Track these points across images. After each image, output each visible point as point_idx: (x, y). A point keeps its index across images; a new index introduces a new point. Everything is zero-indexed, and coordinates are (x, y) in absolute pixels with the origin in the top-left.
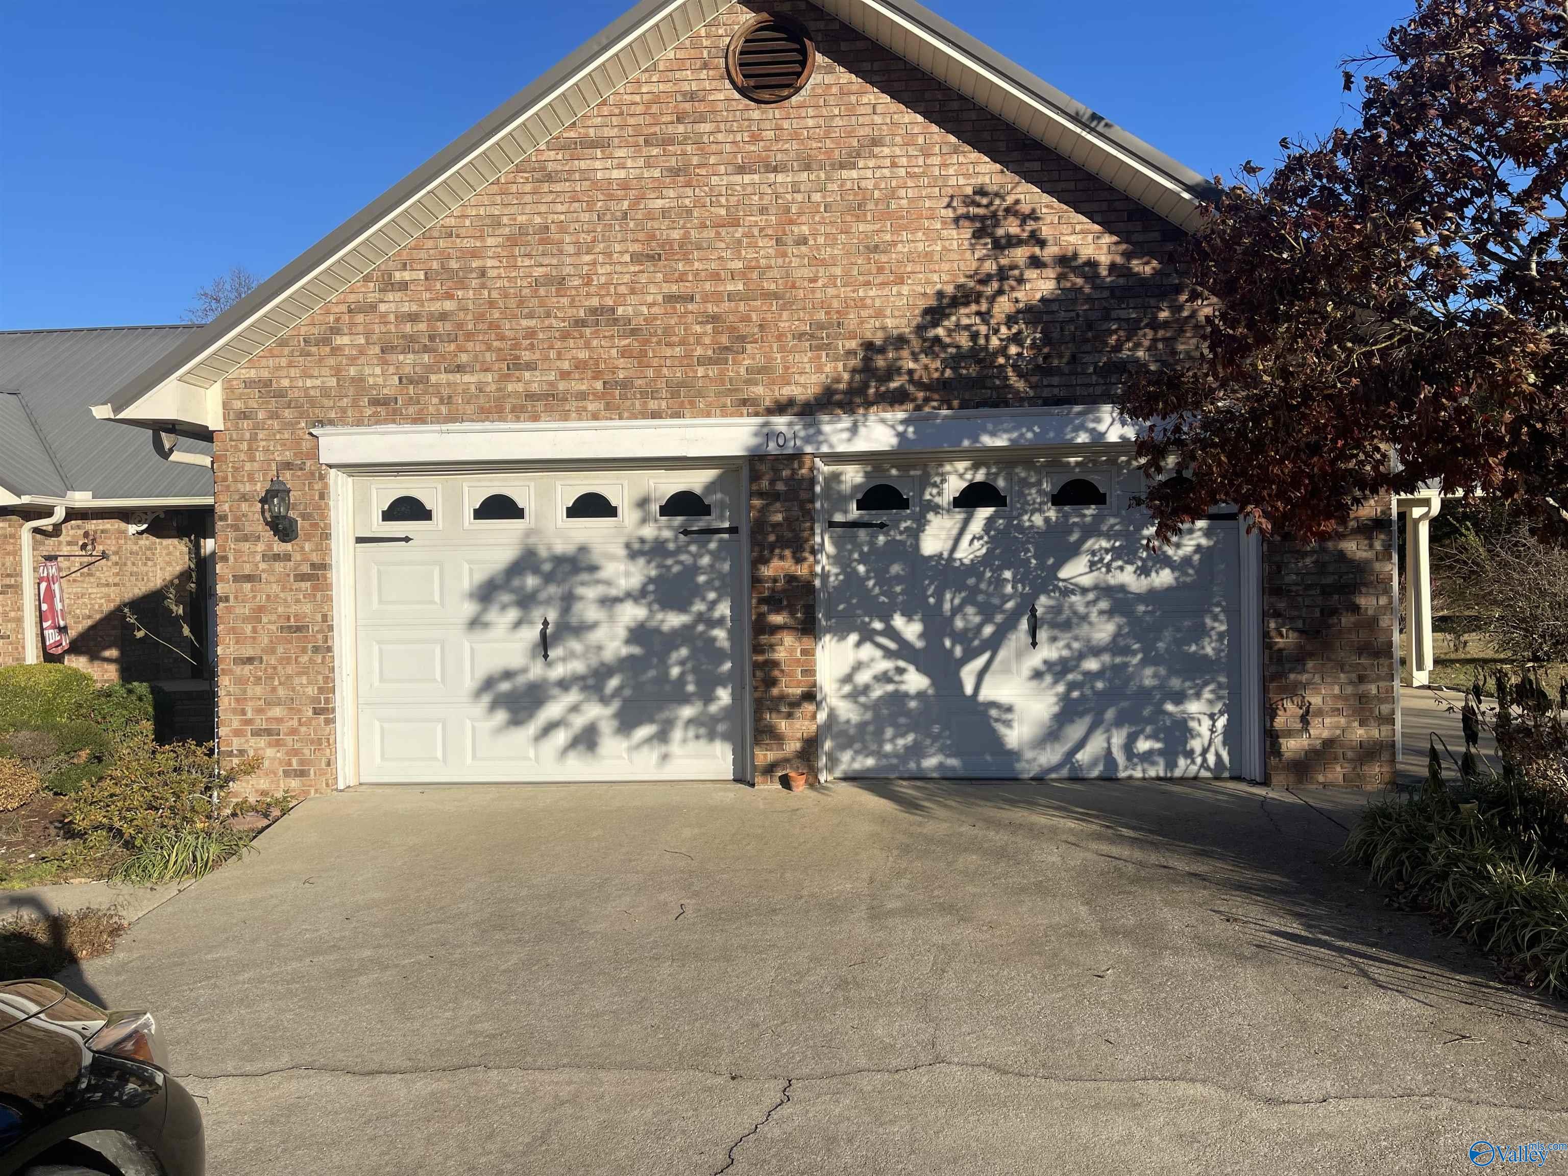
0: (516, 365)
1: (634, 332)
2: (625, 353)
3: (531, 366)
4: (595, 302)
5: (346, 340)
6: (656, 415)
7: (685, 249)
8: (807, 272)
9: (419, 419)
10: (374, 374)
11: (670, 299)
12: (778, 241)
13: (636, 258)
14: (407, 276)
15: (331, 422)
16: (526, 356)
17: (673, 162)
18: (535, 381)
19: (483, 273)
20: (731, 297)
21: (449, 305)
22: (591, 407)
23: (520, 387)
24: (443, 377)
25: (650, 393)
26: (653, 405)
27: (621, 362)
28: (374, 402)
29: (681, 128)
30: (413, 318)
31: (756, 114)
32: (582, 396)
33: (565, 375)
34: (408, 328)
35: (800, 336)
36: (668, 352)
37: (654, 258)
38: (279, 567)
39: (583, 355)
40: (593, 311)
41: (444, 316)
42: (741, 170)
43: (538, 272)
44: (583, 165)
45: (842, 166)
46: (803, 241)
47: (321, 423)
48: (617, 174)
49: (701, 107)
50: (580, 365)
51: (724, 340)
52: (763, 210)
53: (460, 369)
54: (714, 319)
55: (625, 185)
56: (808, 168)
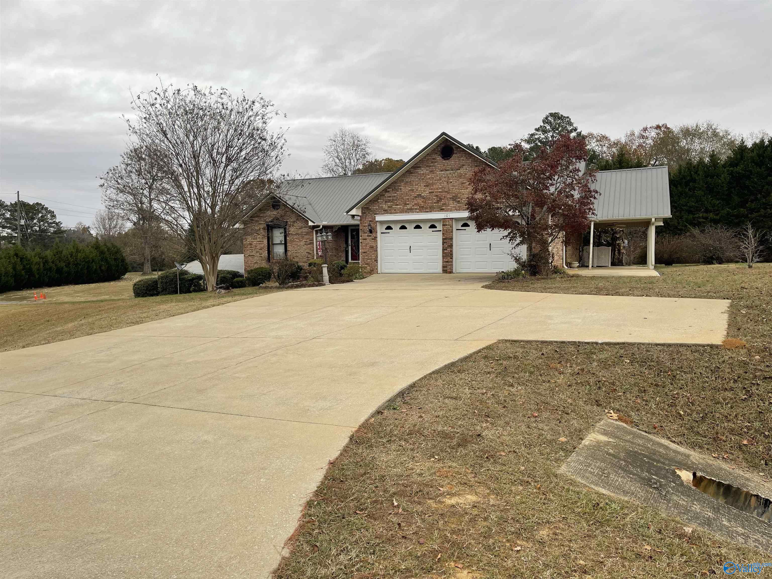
0: (406, 204)
1: (424, 198)
2: (423, 202)
3: (408, 204)
4: (418, 193)
5: (380, 201)
6: (427, 212)
7: (433, 184)
8: (452, 188)
9: (391, 213)
10: (384, 206)
11: (430, 193)
12: (447, 183)
13: (425, 186)
14: (389, 190)
15: (378, 214)
16: (407, 203)
17: (431, 170)
18: (409, 207)
19: (401, 189)
20: (440, 192)
21: (396, 195)
22: (417, 211)
23: (406, 208)
24: (395, 206)
25: (426, 208)
26: (427, 210)
27: (422, 203)
28: (384, 211)
29: (432, 164)
30: (390, 197)
31: (444, 161)
32: (416, 209)
33: (413, 206)
34: (389, 198)
35: (451, 198)
36: (429, 201)
37: (428, 186)
38: (370, 237)
39: (416, 202)
40: (418, 195)
41: (395, 196)
42: (442, 171)
43: (410, 189)
44: (417, 171)
45: (458, 170)
46: (451, 182)
47: (376, 214)
48: (422, 172)
49: (436, 161)
50: (416, 204)
51: (438, 199)
52: (445, 177)
53: (397, 205)
54: (437, 196)
55: (423, 174)
56: (452, 170)
